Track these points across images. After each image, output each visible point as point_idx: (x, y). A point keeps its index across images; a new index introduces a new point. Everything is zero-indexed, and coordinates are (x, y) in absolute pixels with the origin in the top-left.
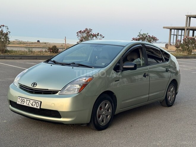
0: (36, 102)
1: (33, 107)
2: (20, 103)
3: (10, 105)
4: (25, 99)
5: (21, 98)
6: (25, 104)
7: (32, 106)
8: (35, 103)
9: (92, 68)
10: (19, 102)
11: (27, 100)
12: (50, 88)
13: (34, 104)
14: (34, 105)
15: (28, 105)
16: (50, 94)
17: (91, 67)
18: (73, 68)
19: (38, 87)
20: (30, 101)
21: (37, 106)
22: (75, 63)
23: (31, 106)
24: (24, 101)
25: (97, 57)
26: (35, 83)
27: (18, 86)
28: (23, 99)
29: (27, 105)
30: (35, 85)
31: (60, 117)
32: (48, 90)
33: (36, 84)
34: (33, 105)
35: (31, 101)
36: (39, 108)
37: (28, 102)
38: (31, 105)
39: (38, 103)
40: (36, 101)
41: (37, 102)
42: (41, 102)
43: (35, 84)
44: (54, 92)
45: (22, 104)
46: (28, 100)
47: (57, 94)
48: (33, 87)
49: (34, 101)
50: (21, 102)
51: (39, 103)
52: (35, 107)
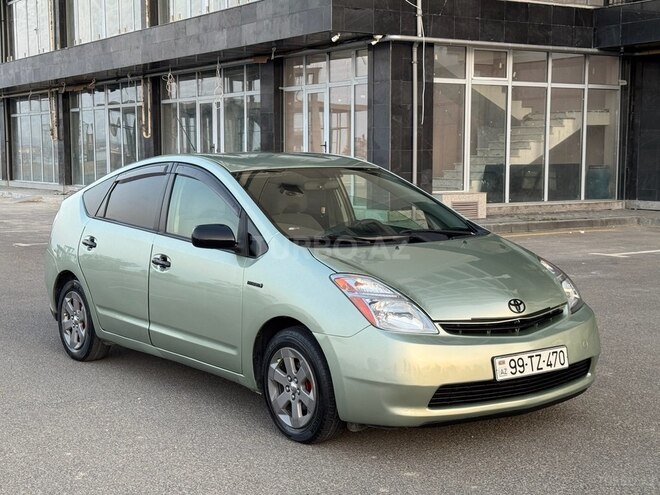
0: (557, 353)
1: (553, 368)
2: (510, 377)
4: (525, 357)
5: (507, 360)
6: (528, 372)
7: (549, 369)
8: (555, 355)
10: (505, 373)
11: (531, 357)
13: (552, 359)
14: (553, 363)
15: (537, 369)
20: (540, 356)
21: (562, 362)
23: (547, 369)
24: (521, 363)
28: (516, 358)
29: (536, 372)
34: (551, 365)
36: (566, 365)
37: (535, 360)
38: (547, 365)
39: (562, 354)
40: (555, 351)
41: (558, 350)
42: (566, 347)
43: (516, 303)
45: (518, 375)
46: (534, 354)
48: (519, 312)
49: (551, 351)
50: (514, 371)
51: (565, 350)
52: (558, 367)
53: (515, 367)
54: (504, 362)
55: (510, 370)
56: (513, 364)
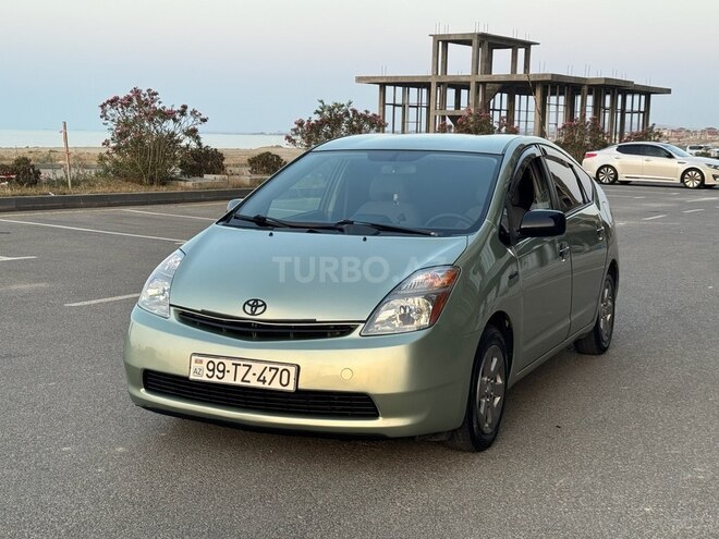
0: (277, 369)
1: (266, 386)
2: (205, 378)
3: (143, 390)
4: (229, 364)
5: (206, 360)
6: (228, 379)
7: (260, 385)
8: (273, 371)
9: (429, 235)
10: (200, 373)
11: (236, 365)
12: (323, 316)
13: (268, 375)
14: (268, 380)
15: (243, 380)
16: (324, 336)
17: (428, 232)
18: (365, 239)
19: (272, 314)
20: (250, 366)
21: (284, 382)
22: (352, 223)
23: (254, 383)
24: (221, 368)
25: (396, 197)
26: (256, 301)
27: (173, 318)
28: (216, 361)
29: (238, 382)
30: (259, 310)
31: (374, 415)
32: (314, 321)
33: (264, 304)
34: (264, 381)
35: (257, 368)
36: (291, 388)
37: (242, 371)
38: (258, 380)
39: (285, 373)
40: (275, 367)
41: (281, 368)
42: (299, 367)
43: (255, 304)
44: (343, 329)
45: (215, 380)
46: (242, 363)
47: (355, 335)
48: (253, 314)
49: (269, 366)
50: (210, 374)
51: (293, 370)
52: (276, 385)
53: (213, 370)
54: (201, 362)
55: (206, 371)
56: (211, 366)
